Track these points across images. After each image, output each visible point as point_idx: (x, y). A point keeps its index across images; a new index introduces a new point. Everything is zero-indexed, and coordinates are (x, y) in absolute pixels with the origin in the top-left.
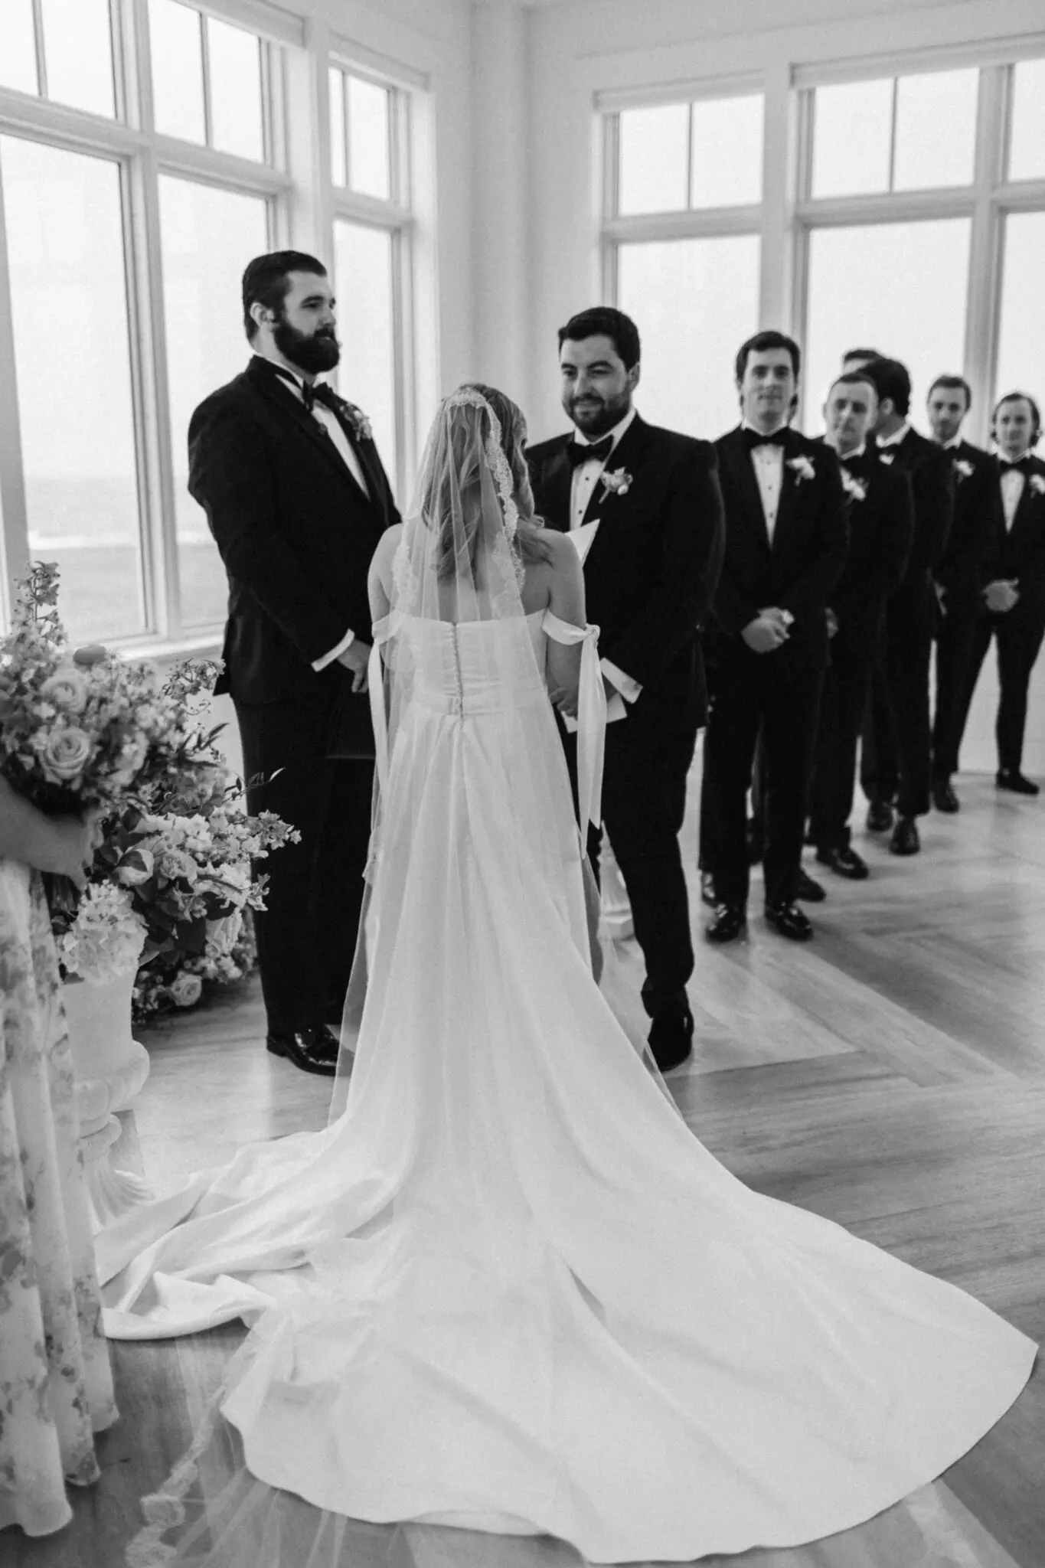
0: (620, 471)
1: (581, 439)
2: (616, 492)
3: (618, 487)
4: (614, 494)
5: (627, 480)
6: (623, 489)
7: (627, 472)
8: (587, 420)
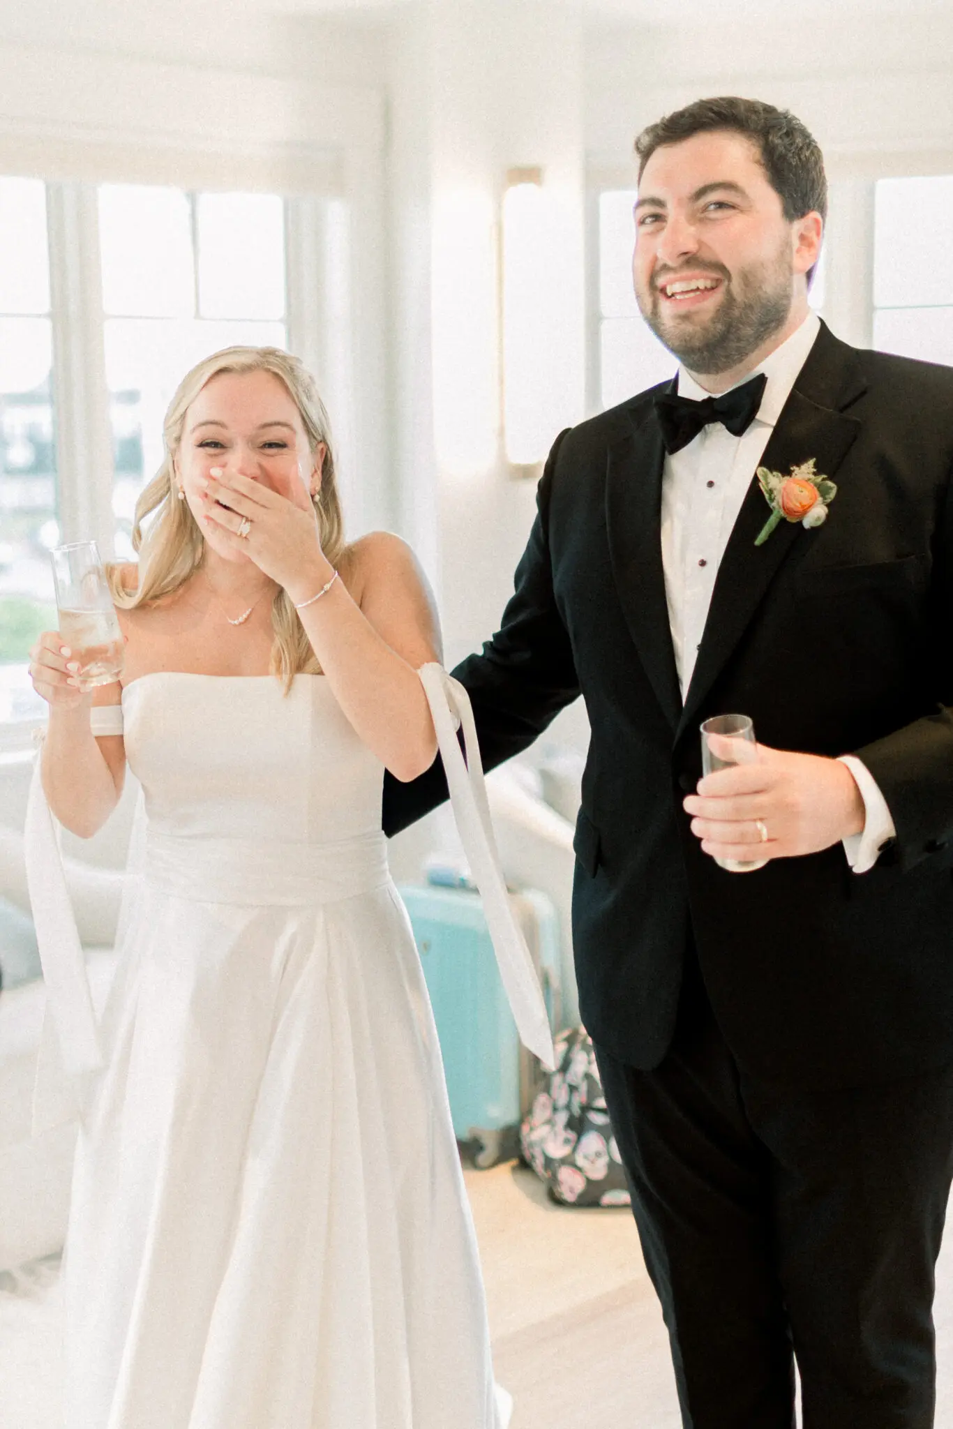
0: (806, 470)
1: (693, 389)
2: (800, 523)
3: (805, 511)
4: (791, 530)
5: (823, 492)
6: (817, 514)
7: (819, 469)
8: (688, 328)
